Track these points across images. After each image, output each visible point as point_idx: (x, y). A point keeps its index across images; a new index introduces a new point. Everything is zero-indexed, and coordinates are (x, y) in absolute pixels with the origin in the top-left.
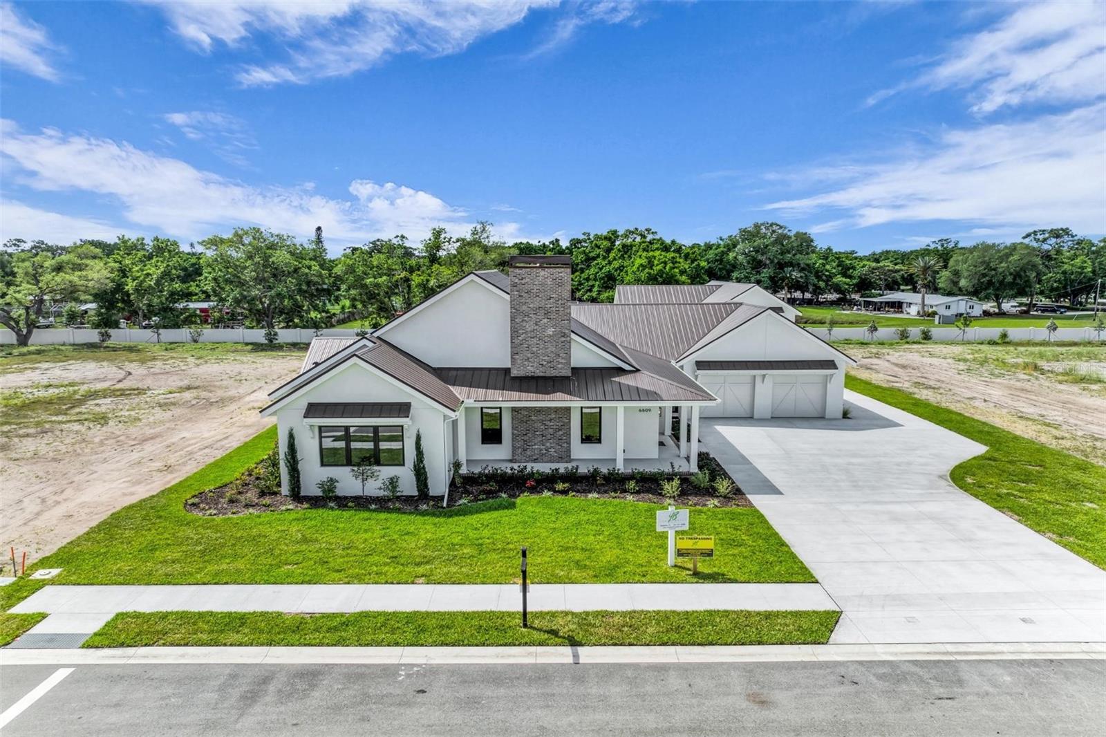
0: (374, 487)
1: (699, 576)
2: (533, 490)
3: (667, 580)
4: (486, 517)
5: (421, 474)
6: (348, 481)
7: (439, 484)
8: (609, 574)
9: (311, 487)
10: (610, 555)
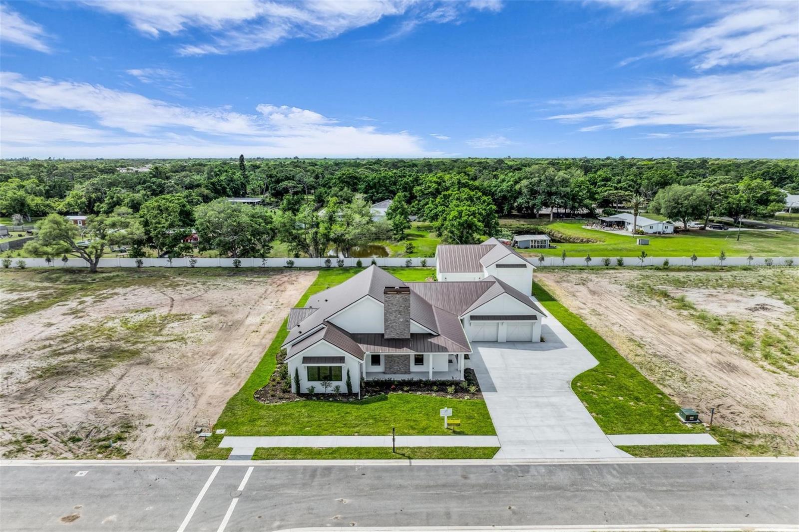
0: (330, 390)
1: (455, 433)
2: (394, 390)
3: (444, 434)
4: (376, 405)
5: (349, 385)
6: (319, 387)
7: (356, 389)
8: (423, 431)
9: (304, 389)
10: (424, 424)
